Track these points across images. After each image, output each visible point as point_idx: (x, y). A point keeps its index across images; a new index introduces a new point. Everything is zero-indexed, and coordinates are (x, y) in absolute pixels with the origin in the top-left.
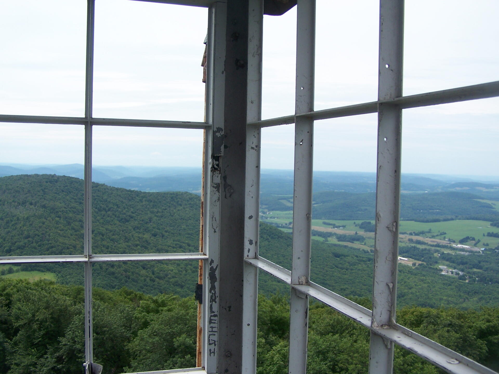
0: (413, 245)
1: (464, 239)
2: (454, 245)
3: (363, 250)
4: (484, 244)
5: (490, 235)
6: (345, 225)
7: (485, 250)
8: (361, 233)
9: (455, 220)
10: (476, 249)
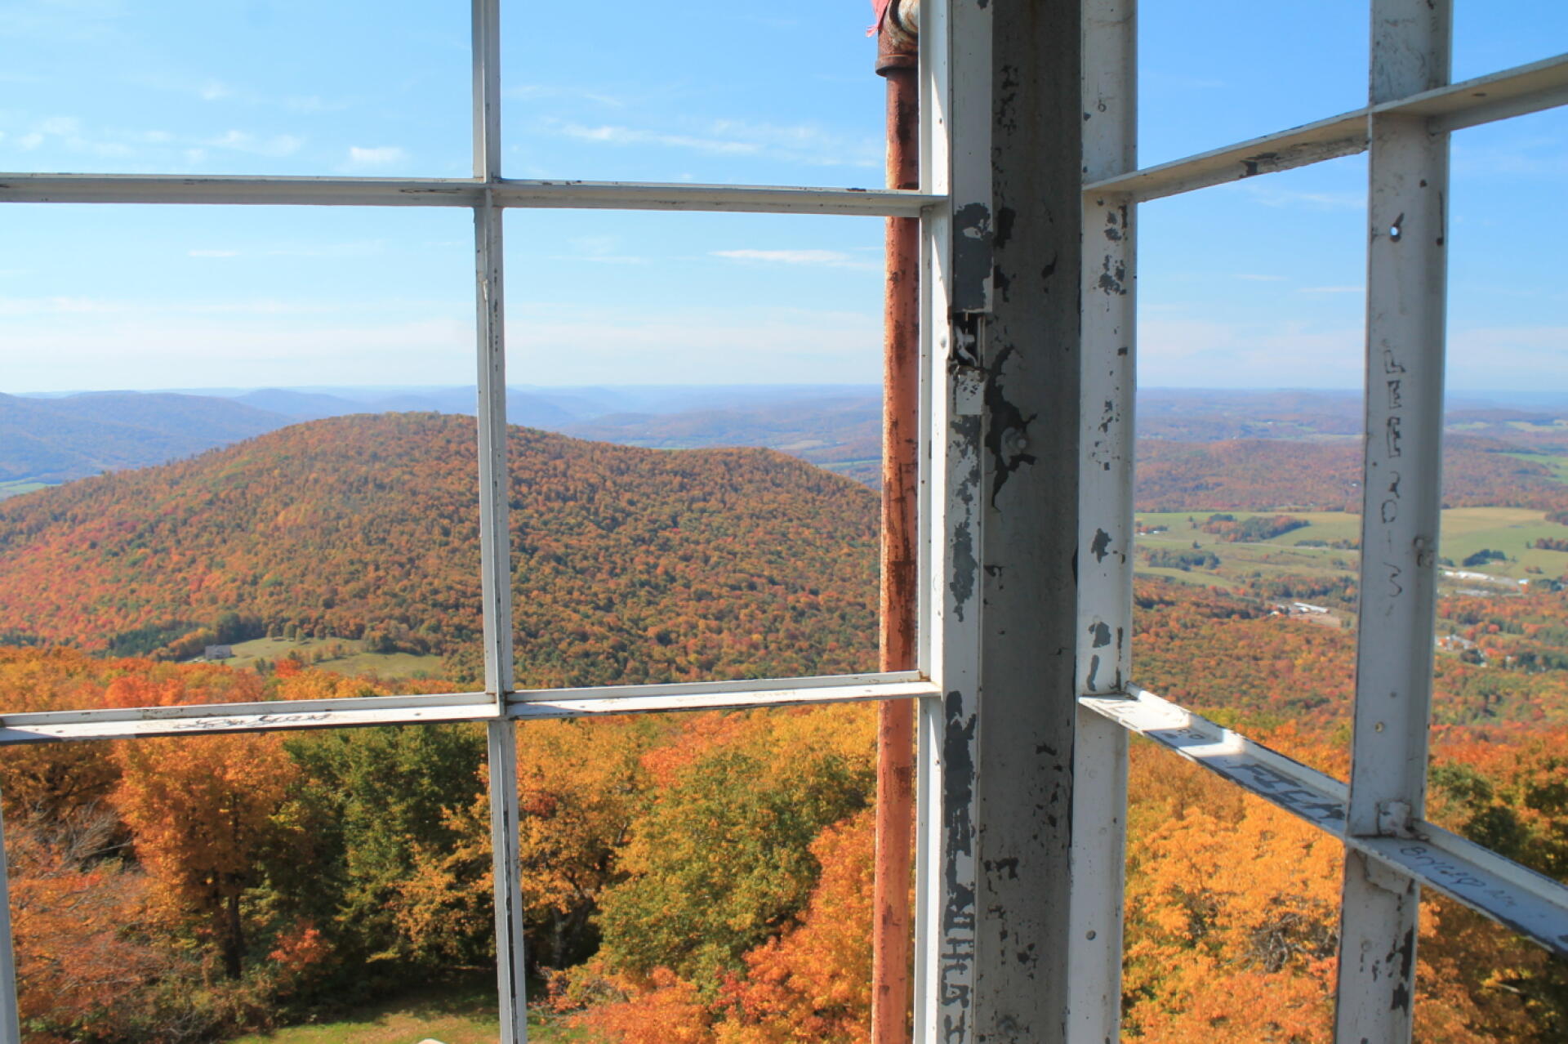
0: (1343, 574)
1: (1476, 555)
2: (1449, 574)
3: (1215, 589)
4: (1529, 571)
5: (1546, 545)
6: (1165, 525)
7: (1534, 583)
8: (1209, 543)
9: (1454, 507)
10: (1505, 582)
